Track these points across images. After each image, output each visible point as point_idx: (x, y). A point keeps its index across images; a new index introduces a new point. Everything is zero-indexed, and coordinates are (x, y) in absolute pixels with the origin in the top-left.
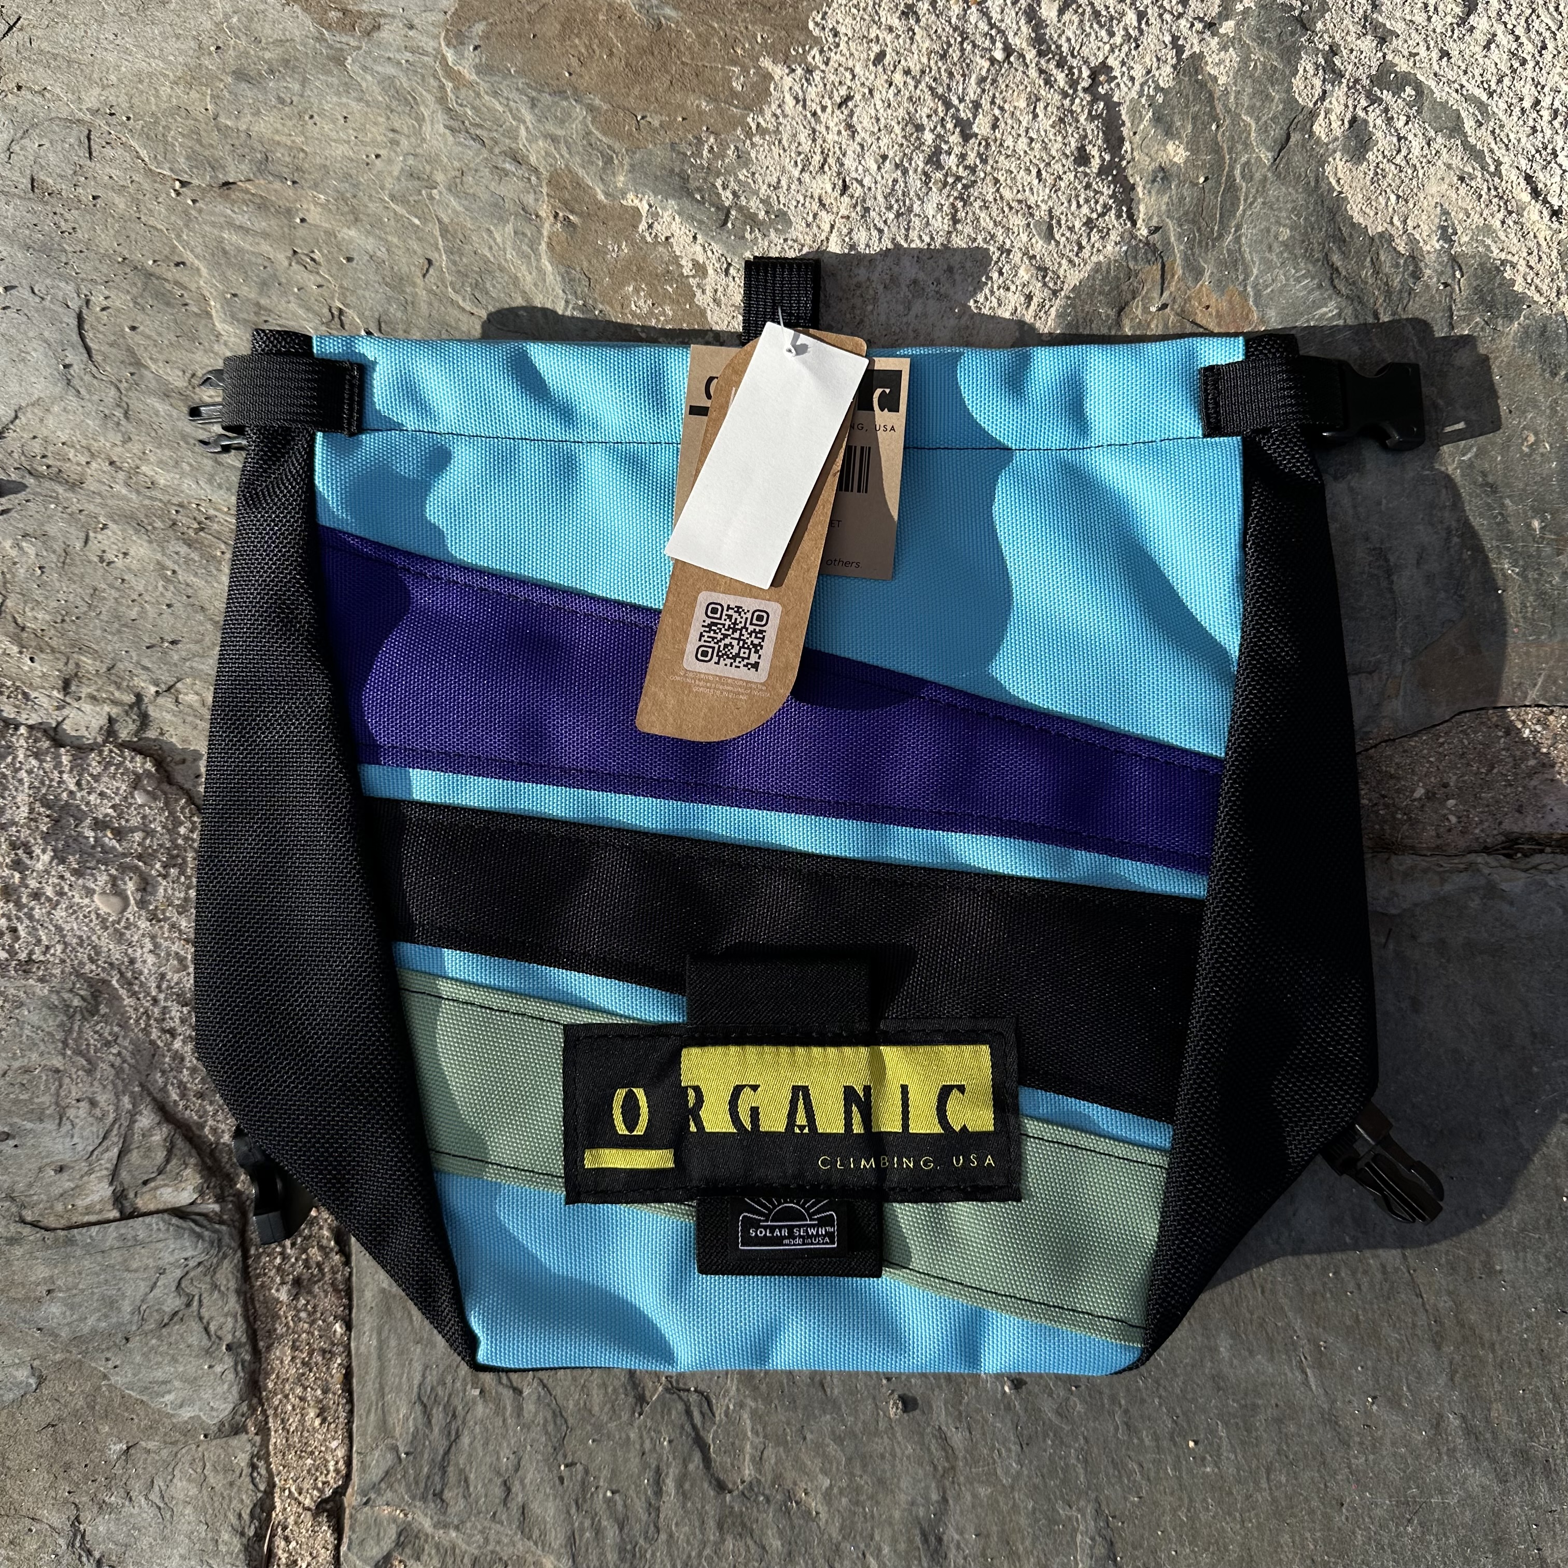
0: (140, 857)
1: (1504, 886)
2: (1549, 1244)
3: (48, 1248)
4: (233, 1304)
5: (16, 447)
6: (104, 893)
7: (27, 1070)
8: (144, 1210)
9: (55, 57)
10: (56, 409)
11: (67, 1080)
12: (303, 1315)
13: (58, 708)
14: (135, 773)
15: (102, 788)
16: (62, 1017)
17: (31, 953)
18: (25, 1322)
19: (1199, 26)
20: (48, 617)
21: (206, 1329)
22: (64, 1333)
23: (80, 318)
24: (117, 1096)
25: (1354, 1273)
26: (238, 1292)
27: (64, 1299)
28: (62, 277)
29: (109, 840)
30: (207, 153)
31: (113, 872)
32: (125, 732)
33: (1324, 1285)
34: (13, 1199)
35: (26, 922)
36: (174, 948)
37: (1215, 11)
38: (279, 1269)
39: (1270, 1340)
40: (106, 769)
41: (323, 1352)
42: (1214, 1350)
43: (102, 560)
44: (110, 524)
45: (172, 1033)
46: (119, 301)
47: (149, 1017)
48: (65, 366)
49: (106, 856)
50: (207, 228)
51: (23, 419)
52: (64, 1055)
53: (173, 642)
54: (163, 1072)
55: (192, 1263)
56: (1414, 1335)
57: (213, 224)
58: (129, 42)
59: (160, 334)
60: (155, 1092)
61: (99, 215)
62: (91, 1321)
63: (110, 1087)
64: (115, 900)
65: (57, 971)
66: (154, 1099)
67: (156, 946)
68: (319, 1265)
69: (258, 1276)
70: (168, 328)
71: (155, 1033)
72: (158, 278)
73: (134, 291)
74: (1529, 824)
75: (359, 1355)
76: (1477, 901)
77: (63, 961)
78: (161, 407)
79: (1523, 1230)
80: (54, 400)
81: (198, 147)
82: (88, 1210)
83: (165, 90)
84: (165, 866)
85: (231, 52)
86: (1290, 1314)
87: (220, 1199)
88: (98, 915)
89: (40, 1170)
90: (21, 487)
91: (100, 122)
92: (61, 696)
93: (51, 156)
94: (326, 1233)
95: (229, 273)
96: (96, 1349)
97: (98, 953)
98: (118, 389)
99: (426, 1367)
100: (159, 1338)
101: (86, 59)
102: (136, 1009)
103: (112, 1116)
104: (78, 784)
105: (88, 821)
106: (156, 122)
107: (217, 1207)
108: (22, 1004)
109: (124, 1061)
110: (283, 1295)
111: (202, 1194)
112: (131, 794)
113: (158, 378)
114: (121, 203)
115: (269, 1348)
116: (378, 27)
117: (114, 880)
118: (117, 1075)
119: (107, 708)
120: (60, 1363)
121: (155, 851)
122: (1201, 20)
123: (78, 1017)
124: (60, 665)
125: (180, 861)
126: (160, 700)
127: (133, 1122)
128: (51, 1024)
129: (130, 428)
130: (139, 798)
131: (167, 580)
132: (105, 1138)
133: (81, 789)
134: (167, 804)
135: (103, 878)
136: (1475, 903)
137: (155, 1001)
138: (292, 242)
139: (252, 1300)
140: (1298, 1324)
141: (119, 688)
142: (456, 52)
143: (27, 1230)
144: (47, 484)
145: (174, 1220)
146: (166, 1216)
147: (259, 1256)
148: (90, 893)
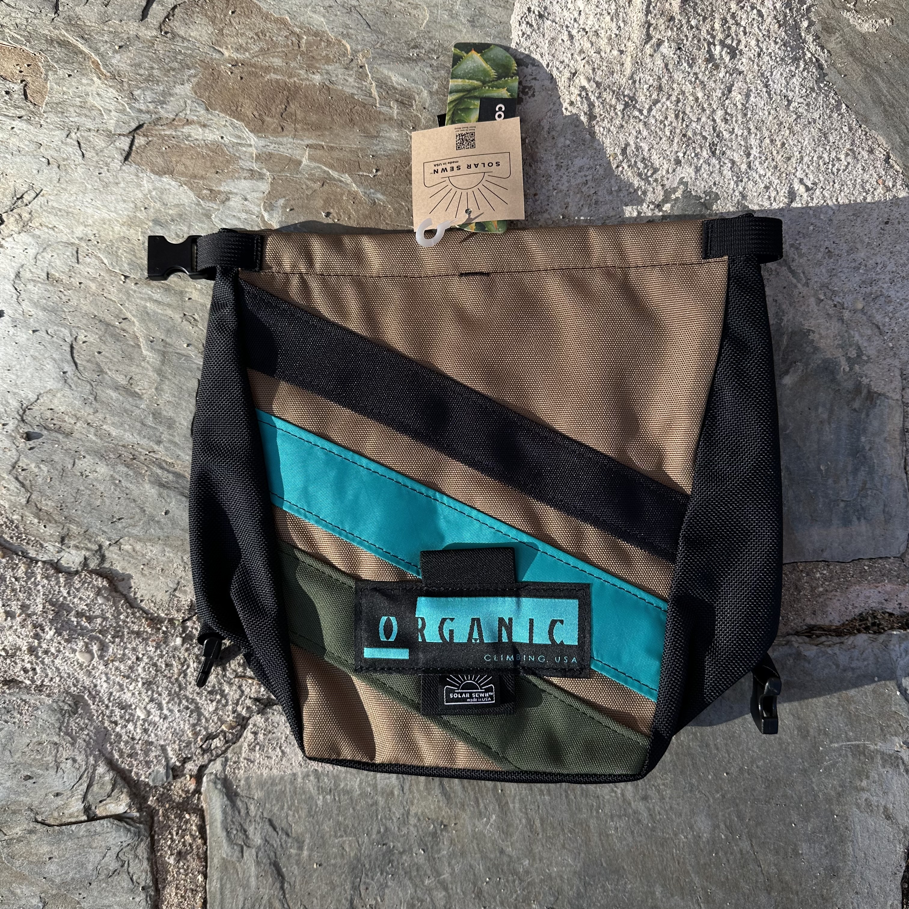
0: (100, 632)
1: (807, 653)
2: (827, 840)
3: (50, 835)
4: (145, 865)
5: (37, 414)
6: (81, 651)
7: (40, 744)
8: (100, 815)
9: (60, 210)
10: (59, 395)
11: (61, 749)
12: (182, 871)
13: (58, 552)
14: (98, 587)
15: (80, 595)
16: (59, 715)
17: (43, 681)
18: (37, 873)
19: (652, 206)
20: (53, 504)
21: (132, 879)
22: (58, 880)
23: (72, 347)
24: (87, 756)
25: (726, 853)
26: (148, 859)
27: (58, 863)
28: (63, 325)
29: (84, 623)
30: (138, 262)
31: (86, 640)
32: (93, 565)
33: (710, 860)
34: (32, 810)
35: (41, 665)
36: (117, 680)
37: (661, 198)
38: (170, 847)
39: (682, 888)
40: (83, 585)
41: (192, 890)
42: (653, 893)
43: (82, 475)
44: (87, 456)
45: (116, 723)
46: (92, 338)
47: (104, 715)
48: (64, 373)
49: (82, 632)
50: (138, 301)
51: (41, 400)
52: (59, 735)
53: (119, 519)
54: (111, 744)
55: (125, 844)
56: (756, 887)
57: (141, 298)
58: (99, 203)
59: (113, 356)
60: (107, 755)
61: (82, 293)
62: (71, 875)
63: (83, 752)
64: (87, 656)
65: (56, 691)
66: (106, 758)
67: (108, 678)
68: (190, 845)
69: (159, 851)
70: (118, 353)
71: (106, 724)
72: (112, 326)
73: (100, 333)
74: (820, 621)
75: (210, 892)
76: (792, 661)
77: (59, 686)
78: (114, 395)
79: (814, 832)
80: (58, 390)
81: (134, 259)
82: (71, 816)
83: (117, 228)
84: (113, 637)
85: (152, 210)
86: (693, 875)
87: (140, 810)
88: (78, 663)
89: (46, 795)
90: (39, 436)
91: (83, 244)
92: (60, 545)
93: (57, 261)
94: (194, 828)
95: (150, 325)
96: (74, 889)
97: (78, 682)
98: (91, 385)
99: (245, 899)
100: (107, 883)
101: (76, 212)
102: (97, 711)
103: (84, 767)
104: (68, 593)
105: (73, 612)
106: (113, 245)
107: (138, 815)
108: (38, 708)
109: (91, 738)
110: (172, 861)
111: (130, 807)
112: (96, 598)
113: (112, 379)
114: (93, 286)
115: (164, 888)
116: (228, 199)
117: (86, 645)
118: (87, 746)
119: (84, 552)
120: (55, 895)
121: (108, 628)
122: (653, 203)
123: (67, 715)
124: (60, 530)
125: (120, 634)
126: (111, 548)
127: (95, 770)
128: (52, 720)
129: (97, 405)
130: (100, 600)
131: (116, 485)
132: (80, 779)
133: (70, 596)
134: (114, 603)
135: (81, 644)
136: (790, 662)
137: (107, 707)
138: (183, 310)
139: (156, 862)
140: (696, 880)
141: (90, 542)
142: (270, 214)
143: (39, 826)
144: (54, 434)
145: (116, 822)
146: (111, 820)
147: (159, 840)
148: (74, 651)
